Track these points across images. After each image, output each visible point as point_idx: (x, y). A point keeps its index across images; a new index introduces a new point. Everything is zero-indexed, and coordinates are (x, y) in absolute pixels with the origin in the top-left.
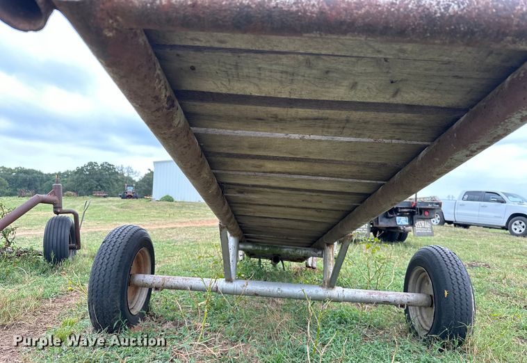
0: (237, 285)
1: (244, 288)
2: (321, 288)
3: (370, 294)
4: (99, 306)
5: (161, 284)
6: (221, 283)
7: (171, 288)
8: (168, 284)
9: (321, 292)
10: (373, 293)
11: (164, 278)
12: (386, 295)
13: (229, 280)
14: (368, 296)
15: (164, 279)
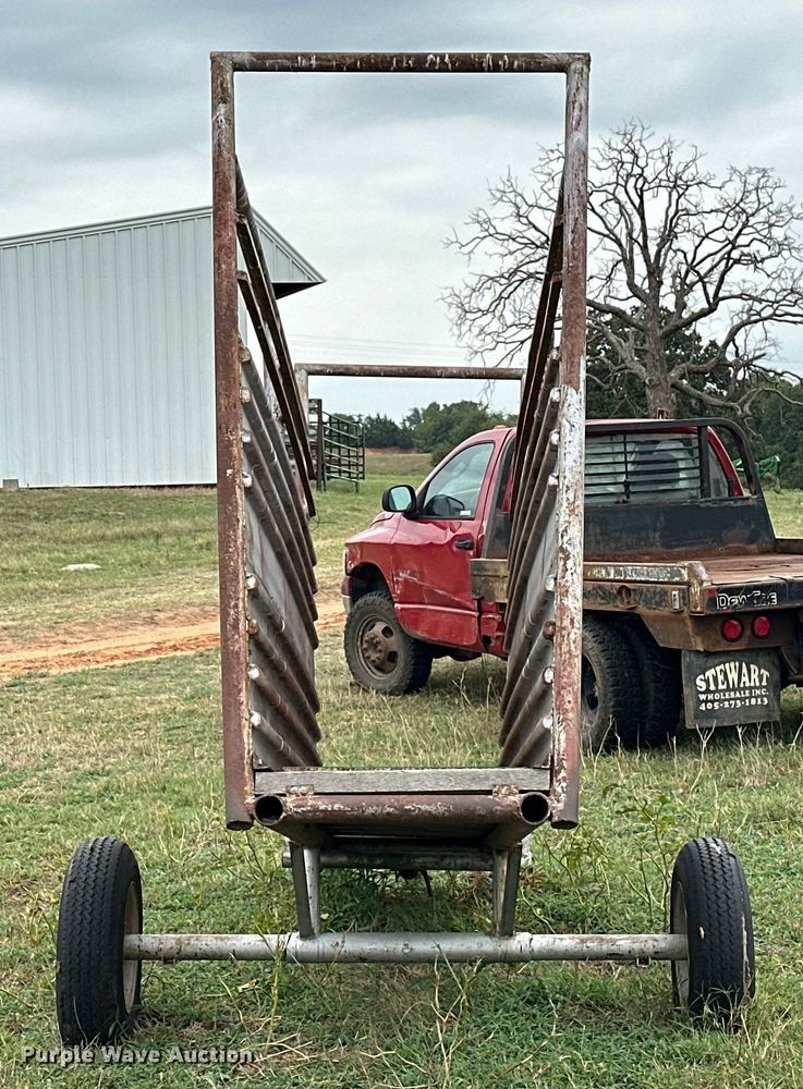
0: (324, 944)
1: (338, 948)
2: (487, 939)
3: (582, 941)
4: (82, 998)
5: (174, 952)
6: (294, 943)
7: (195, 957)
8: (189, 950)
9: (488, 945)
10: (588, 939)
11: (179, 939)
12: (613, 942)
13: (307, 935)
14: (579, 946)
15: (179, 941)
